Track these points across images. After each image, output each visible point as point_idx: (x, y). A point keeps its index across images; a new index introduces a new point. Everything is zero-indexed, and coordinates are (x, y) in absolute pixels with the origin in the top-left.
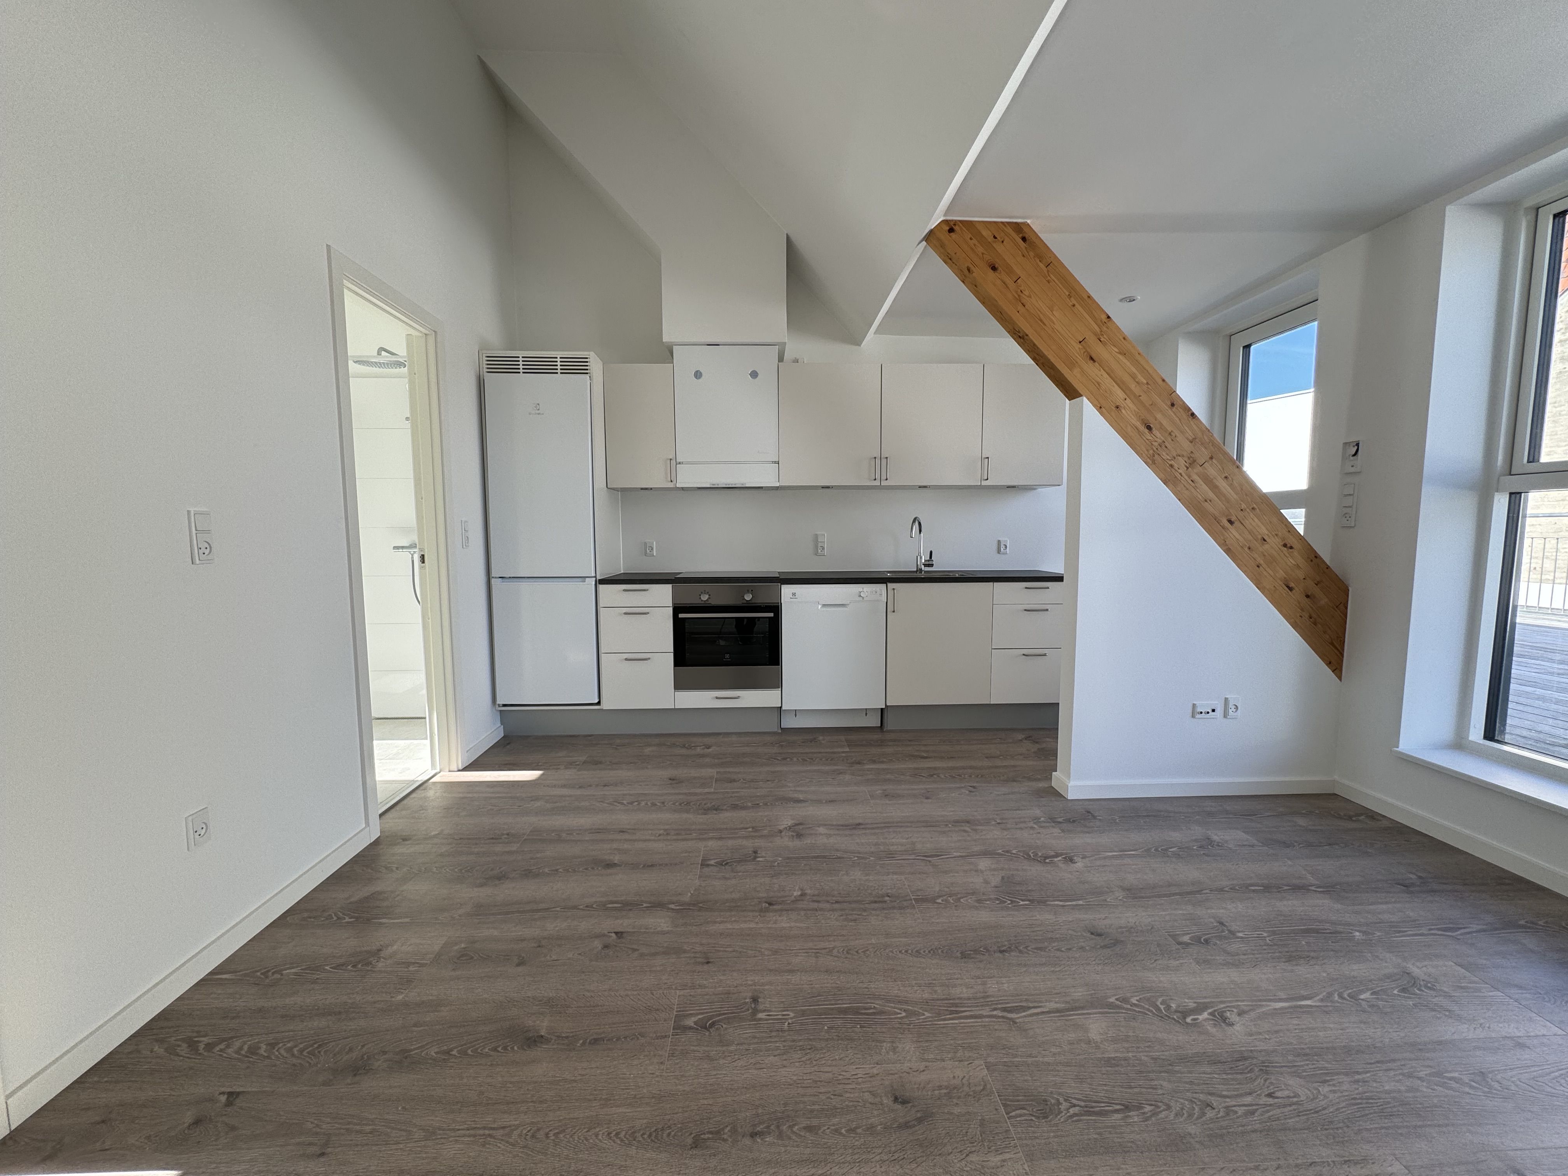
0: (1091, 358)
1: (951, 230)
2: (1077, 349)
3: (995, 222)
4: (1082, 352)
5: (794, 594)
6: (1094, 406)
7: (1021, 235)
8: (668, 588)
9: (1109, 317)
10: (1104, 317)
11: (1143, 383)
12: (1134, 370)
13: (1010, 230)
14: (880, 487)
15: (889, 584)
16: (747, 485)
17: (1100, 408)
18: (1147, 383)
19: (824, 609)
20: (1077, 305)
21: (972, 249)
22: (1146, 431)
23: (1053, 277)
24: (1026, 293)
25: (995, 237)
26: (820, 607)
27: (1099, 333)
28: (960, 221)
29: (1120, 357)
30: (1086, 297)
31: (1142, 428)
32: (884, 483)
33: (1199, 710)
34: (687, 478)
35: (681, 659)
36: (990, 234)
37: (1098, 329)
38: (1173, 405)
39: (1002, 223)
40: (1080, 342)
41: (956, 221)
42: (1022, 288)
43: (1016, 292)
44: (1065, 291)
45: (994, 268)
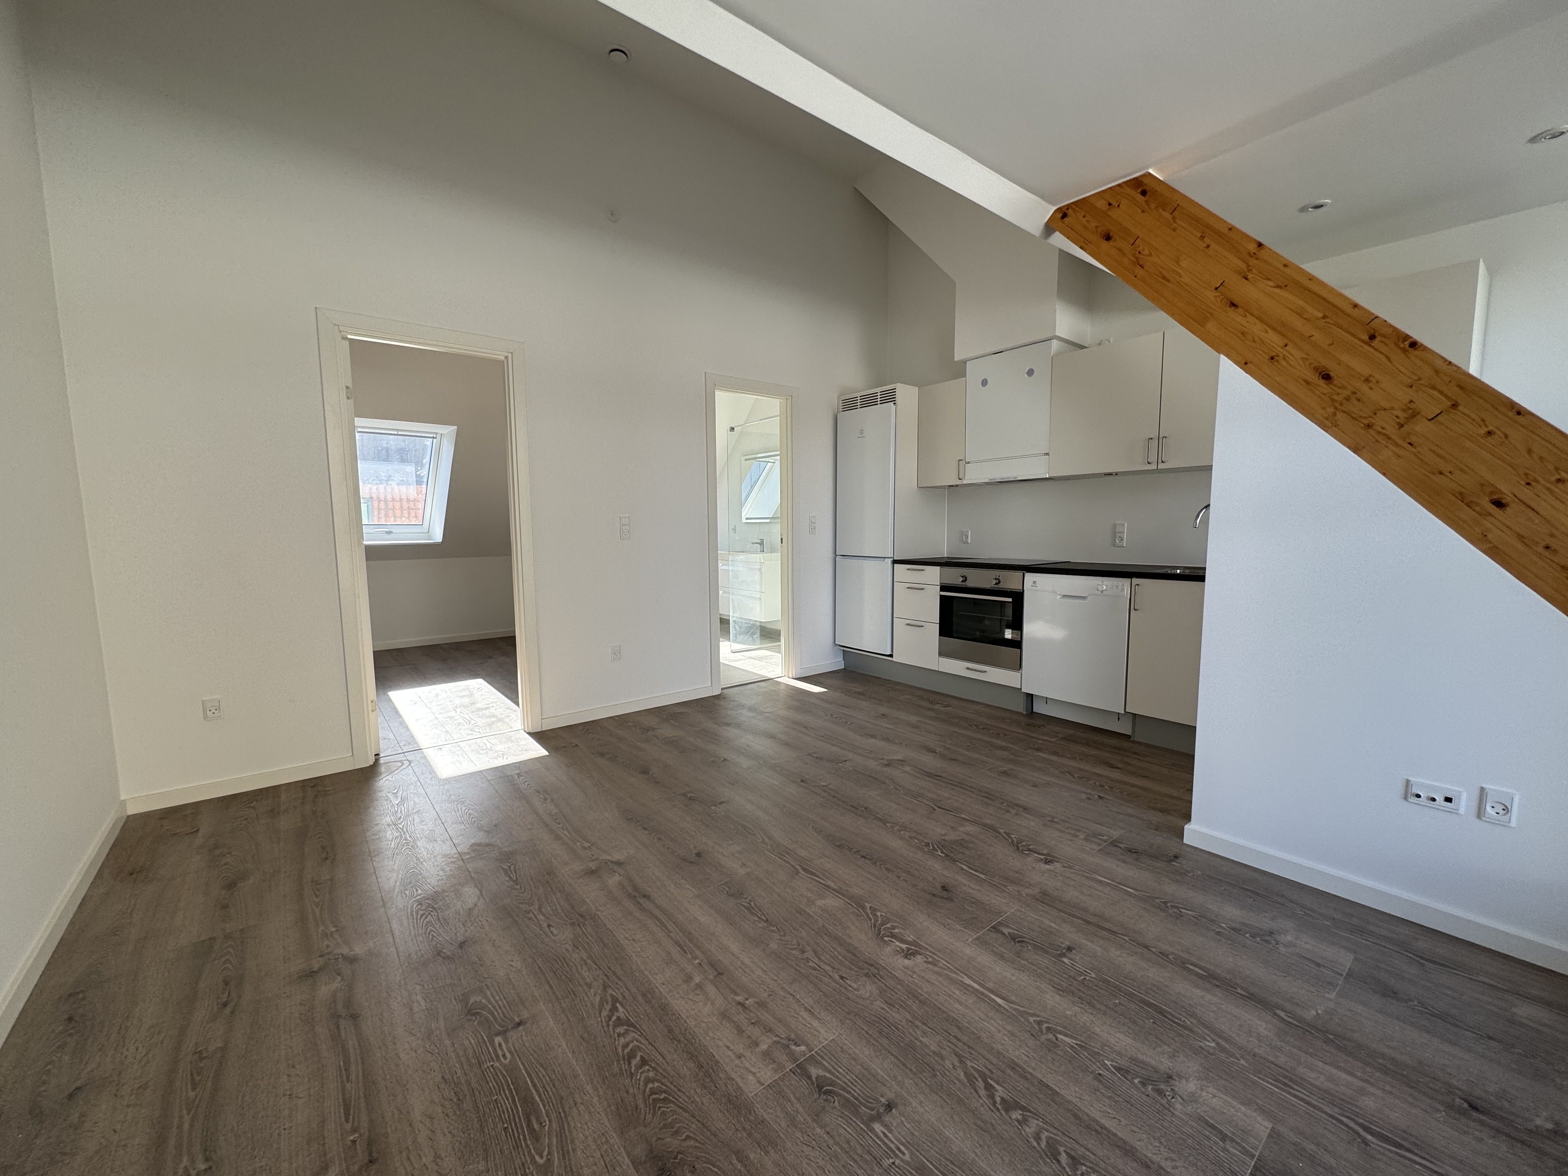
0: (1233, 305)
1: (1065, 216)
2: (1213, 299)
3: (1110, 188)
4: (1219, 300)
5: (1034, 582)
6: (1237, 363)
7: (1140, 190)
8: (937, 569)
9: (1260, 245)
10: (1252, 247)
11: (1318, 319)
12: (1301, 303)
13: (1128, 190)
14: (1158, 471)
15: (1134, 579)
16: (1019, 478)
17: (1245, 365)
18: (1325, 317)
19: (1063, 600)
20: (1214, 246)
21: (1085, 227)
22: (1322, 382)
23: (1181, 223)
24: (1146, 252)
25: (1110, 204)
26: (1058, 597)
27: (1246, 270)
28: (1073, 203)
29: (1277, 291)
30: (1225, 230)
31: (1315, 378)
32: (1161, 466)
33: (1416, 790)
34: (974, 475)
35: (946, 629)
36: (1105, 202)
37: (1243, 266)
38: (1372, 337)
39: (1119, 185)
40: (1216, 289)
41: (1069, 205)
42: (1140, 249)
43: (1134, 255)
44: (1195, 232)
45: (1108, 238)
